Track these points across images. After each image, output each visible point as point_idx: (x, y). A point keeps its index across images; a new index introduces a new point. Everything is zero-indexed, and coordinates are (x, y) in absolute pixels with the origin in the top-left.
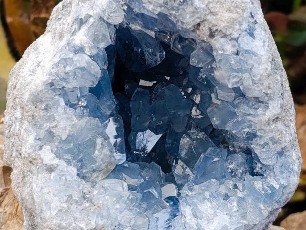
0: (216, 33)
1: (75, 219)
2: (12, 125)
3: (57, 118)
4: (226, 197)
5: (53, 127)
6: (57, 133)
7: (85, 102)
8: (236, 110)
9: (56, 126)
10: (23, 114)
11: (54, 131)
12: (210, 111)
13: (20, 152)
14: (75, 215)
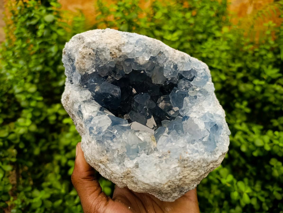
0: (120, 48)
1: (168, 168)
2: (106, 173)
3: (114, 148)
4: (196, 97)
5: (118, 153)
6: (122, 153)
7: (116, 130)
8: (160, 66)
9: (118, 151)
10: (103, 164)
11: (120, 154)
12: (154, 81)
13: (120, 177)
14: (166, 167)
